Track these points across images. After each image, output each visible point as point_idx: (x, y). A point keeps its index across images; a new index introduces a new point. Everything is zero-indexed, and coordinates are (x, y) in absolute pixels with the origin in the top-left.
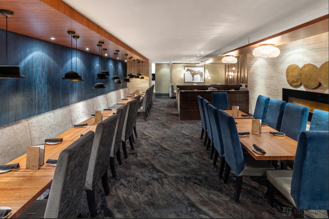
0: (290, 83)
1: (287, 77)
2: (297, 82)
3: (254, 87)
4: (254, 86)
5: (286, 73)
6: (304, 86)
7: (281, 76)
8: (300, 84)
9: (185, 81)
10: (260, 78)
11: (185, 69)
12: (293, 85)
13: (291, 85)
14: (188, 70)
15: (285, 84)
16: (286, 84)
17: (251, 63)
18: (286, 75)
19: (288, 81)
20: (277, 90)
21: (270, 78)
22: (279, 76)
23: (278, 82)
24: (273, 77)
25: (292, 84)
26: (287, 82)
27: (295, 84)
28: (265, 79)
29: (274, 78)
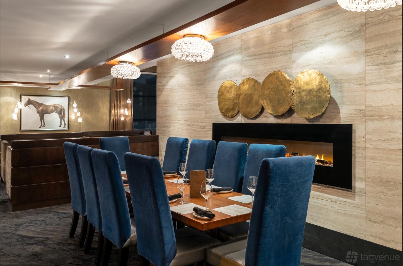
0: (223, 113)
1: (219, 103)
2: (233, 109)
3: (168, 128)
4: (167, 125)
5: (217, 97)
6: (242, 114)
7: (211, 103)
8: (237, 112)
9: (22, 129)
10: (179, 109)
11: (22, 99)
12: (228, 115)
13: (225, 116)
14: (29, 103)
15: (216, 116)
16: (218, 115)
17: (163, 83)
18: (218, 101)
19: (221, 109)
20: (204, 127)
21: (194, 107)
22: (208, 103)
23: (206, 113)
24: (198, 106)
25: (226, 114)
26: (219, 112)
27: (230, 114)
28: (186, 110)
29: (201, 107)
